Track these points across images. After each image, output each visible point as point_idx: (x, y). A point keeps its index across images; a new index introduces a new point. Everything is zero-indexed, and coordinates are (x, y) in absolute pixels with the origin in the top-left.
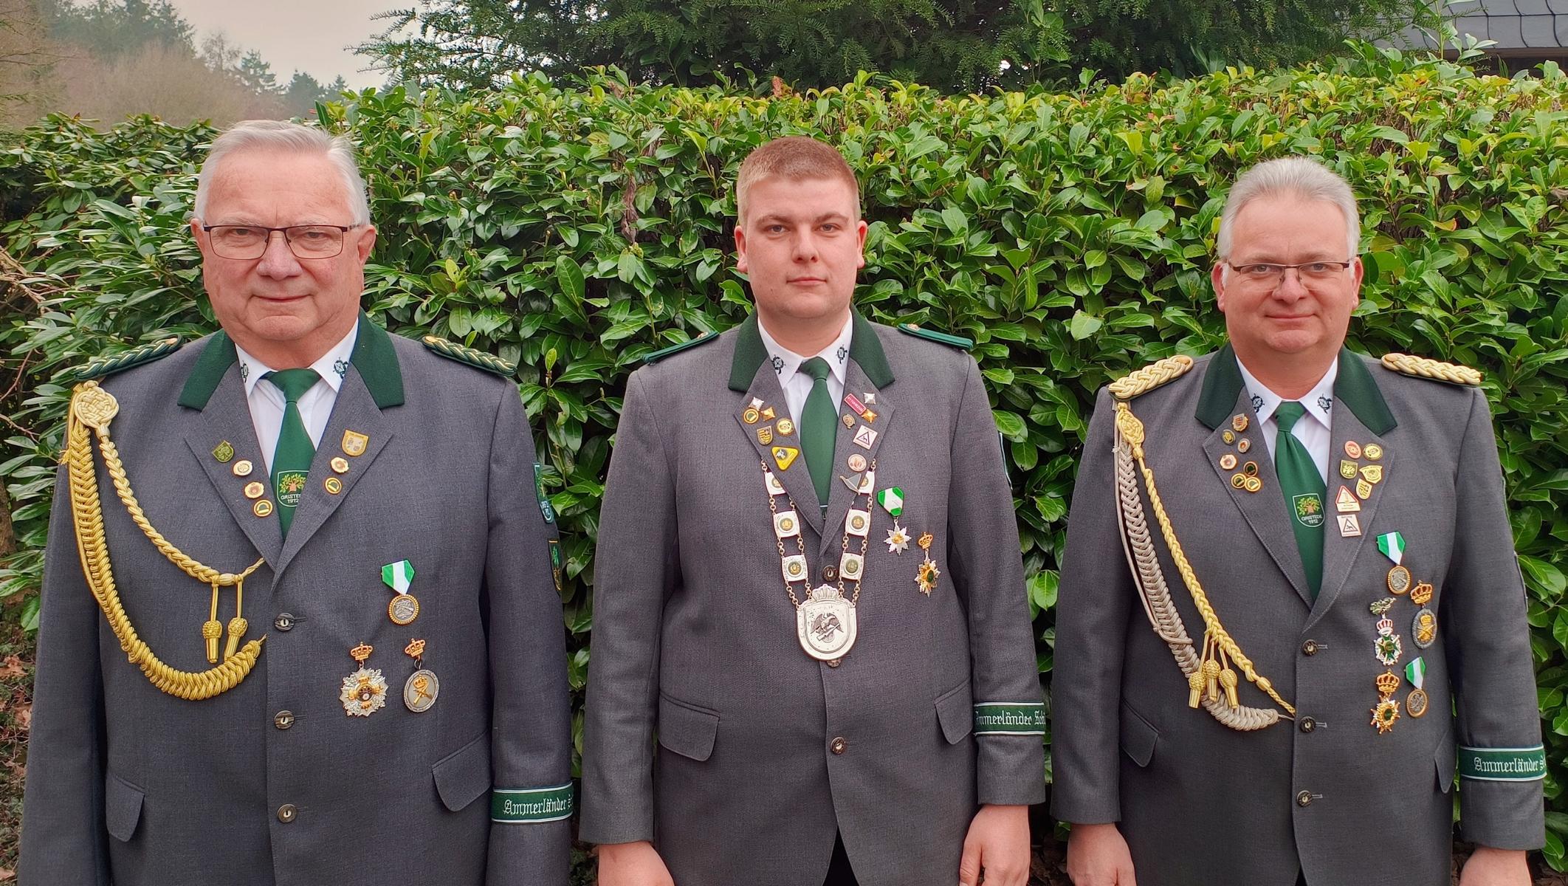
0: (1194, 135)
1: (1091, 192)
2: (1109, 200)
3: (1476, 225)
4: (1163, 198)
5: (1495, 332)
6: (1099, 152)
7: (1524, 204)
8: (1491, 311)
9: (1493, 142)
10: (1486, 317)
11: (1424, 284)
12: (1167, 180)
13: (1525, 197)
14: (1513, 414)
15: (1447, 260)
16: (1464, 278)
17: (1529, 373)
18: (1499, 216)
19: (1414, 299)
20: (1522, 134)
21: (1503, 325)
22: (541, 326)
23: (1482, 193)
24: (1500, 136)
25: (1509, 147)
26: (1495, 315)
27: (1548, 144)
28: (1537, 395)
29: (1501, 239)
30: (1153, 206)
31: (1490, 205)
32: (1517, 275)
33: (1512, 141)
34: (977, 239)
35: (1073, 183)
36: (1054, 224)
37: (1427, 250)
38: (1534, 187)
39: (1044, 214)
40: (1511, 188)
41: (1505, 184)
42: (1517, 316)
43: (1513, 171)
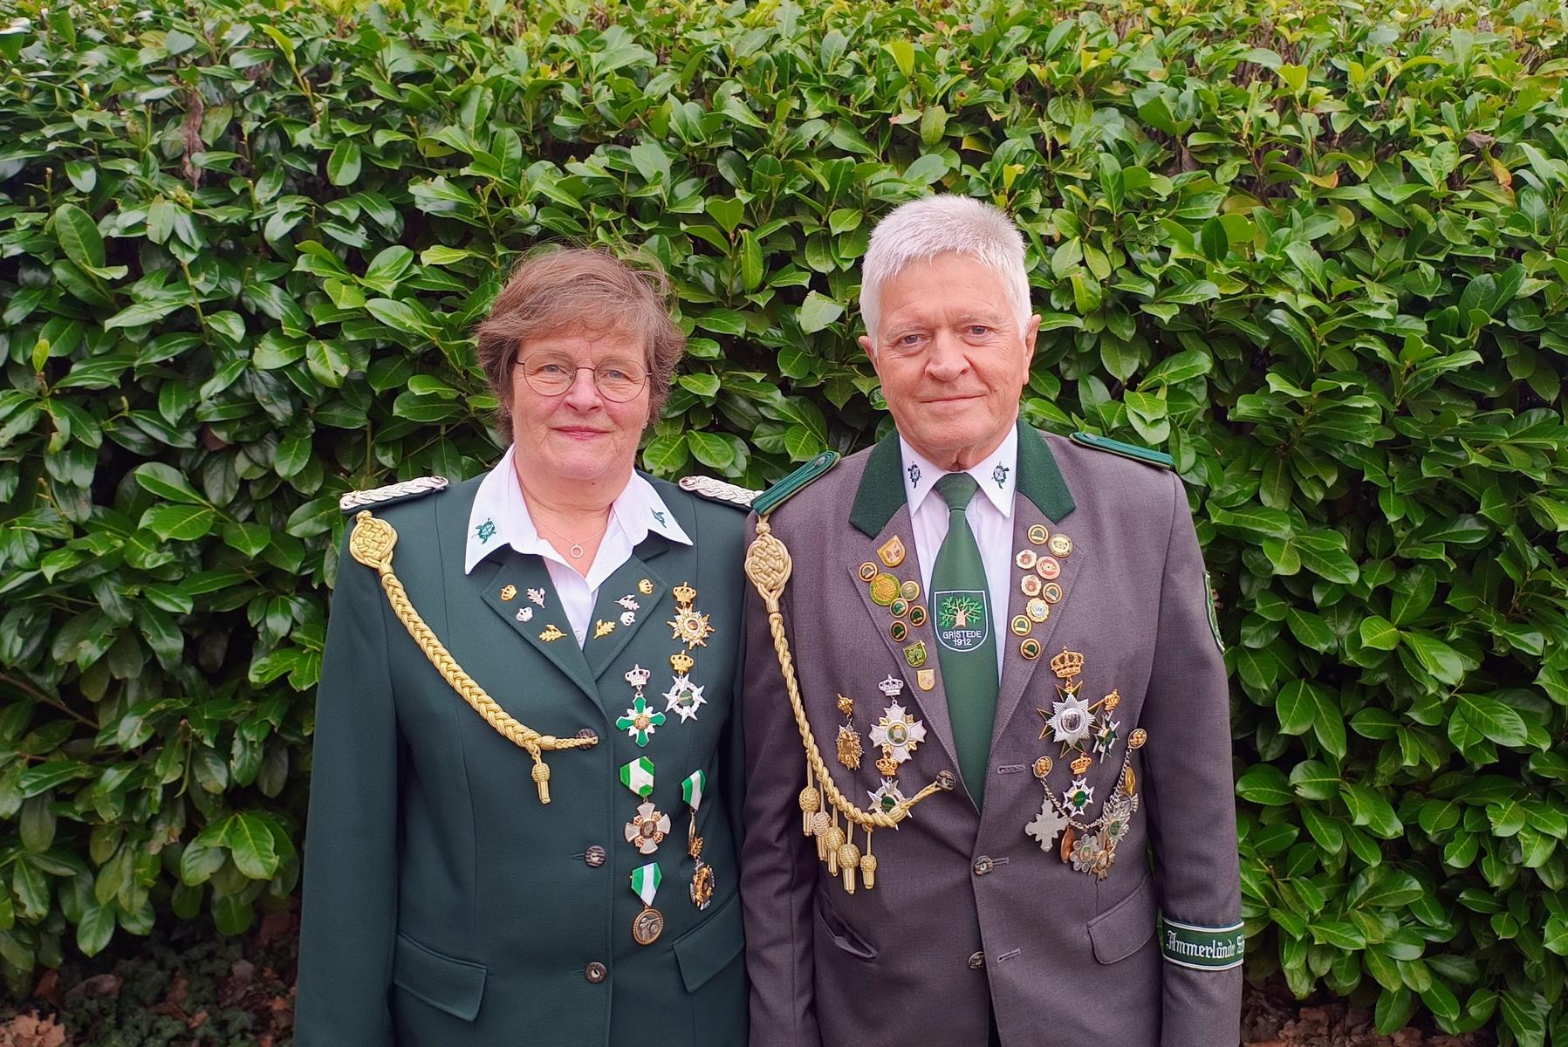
0: (994, 51)
1: (844, 127)
2: (871, 139)
3: (1366, 181)
4: (945, 138)
5: (1382, 328)
6: (859, 70)
7: (1429, 152)
8: (1376, 299)
9: (1394, 70)
10: (1369, 307)
11: (1289, 261)
12: (954, 112)
13: (1430, 142)
14: (1402, 440)
15: (1324, 227)
16: (1348, 254)
17: (1424, 384)
18: (1398, 170)
19: (1275, 281)
20: (1435, 59)
21: (1391, 317)
22: (38, 307)
23: (1378, 137)
24: (1403, 61)
25: (1415, 75)
26: (1380, 304)
27: (1467, 73)
28: (1436, 413)
29: (1396, 199)
30: (932, 148)
31: (1386, 155)
32: (1418, 248)
33: (1421, 67)
34: (685, 189)
35: (819, 113)
36: (790, 171)
37: (1296, 214)
38: (1444, 130)
39: (779, 156)
40: (1413, 131)
41: (1407, 126)
42: (1412, 305)
43: (1418, 108)
